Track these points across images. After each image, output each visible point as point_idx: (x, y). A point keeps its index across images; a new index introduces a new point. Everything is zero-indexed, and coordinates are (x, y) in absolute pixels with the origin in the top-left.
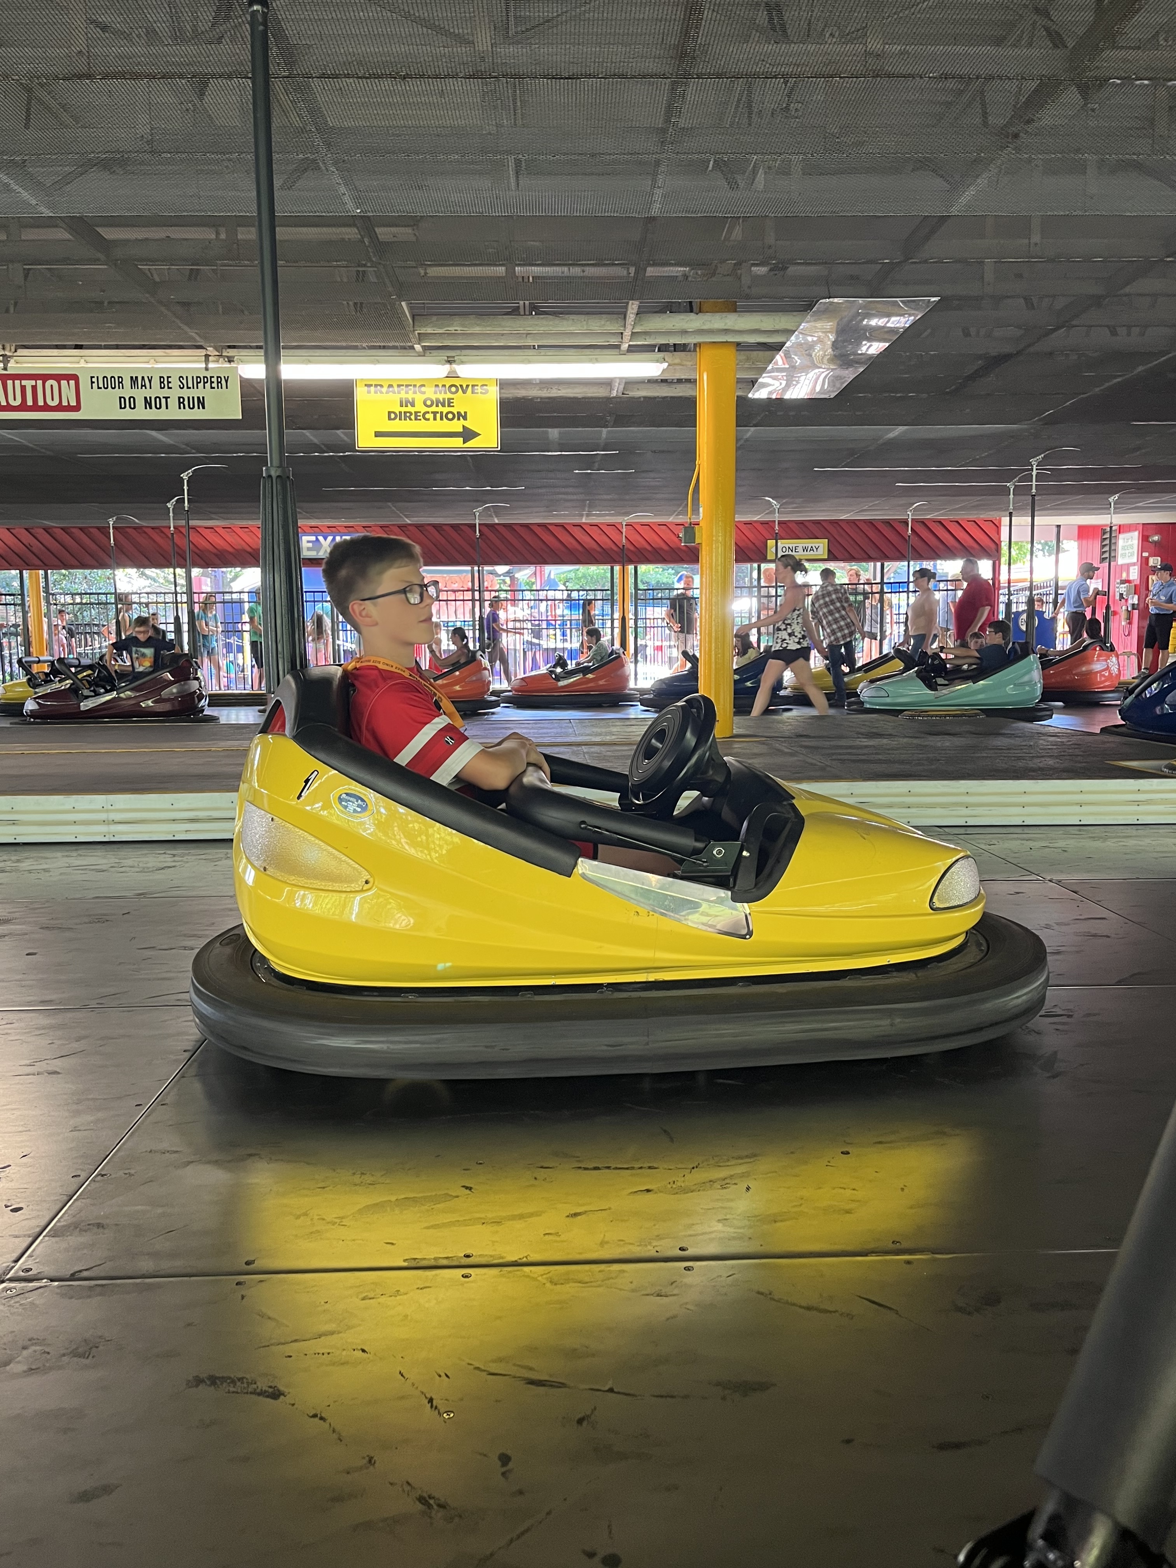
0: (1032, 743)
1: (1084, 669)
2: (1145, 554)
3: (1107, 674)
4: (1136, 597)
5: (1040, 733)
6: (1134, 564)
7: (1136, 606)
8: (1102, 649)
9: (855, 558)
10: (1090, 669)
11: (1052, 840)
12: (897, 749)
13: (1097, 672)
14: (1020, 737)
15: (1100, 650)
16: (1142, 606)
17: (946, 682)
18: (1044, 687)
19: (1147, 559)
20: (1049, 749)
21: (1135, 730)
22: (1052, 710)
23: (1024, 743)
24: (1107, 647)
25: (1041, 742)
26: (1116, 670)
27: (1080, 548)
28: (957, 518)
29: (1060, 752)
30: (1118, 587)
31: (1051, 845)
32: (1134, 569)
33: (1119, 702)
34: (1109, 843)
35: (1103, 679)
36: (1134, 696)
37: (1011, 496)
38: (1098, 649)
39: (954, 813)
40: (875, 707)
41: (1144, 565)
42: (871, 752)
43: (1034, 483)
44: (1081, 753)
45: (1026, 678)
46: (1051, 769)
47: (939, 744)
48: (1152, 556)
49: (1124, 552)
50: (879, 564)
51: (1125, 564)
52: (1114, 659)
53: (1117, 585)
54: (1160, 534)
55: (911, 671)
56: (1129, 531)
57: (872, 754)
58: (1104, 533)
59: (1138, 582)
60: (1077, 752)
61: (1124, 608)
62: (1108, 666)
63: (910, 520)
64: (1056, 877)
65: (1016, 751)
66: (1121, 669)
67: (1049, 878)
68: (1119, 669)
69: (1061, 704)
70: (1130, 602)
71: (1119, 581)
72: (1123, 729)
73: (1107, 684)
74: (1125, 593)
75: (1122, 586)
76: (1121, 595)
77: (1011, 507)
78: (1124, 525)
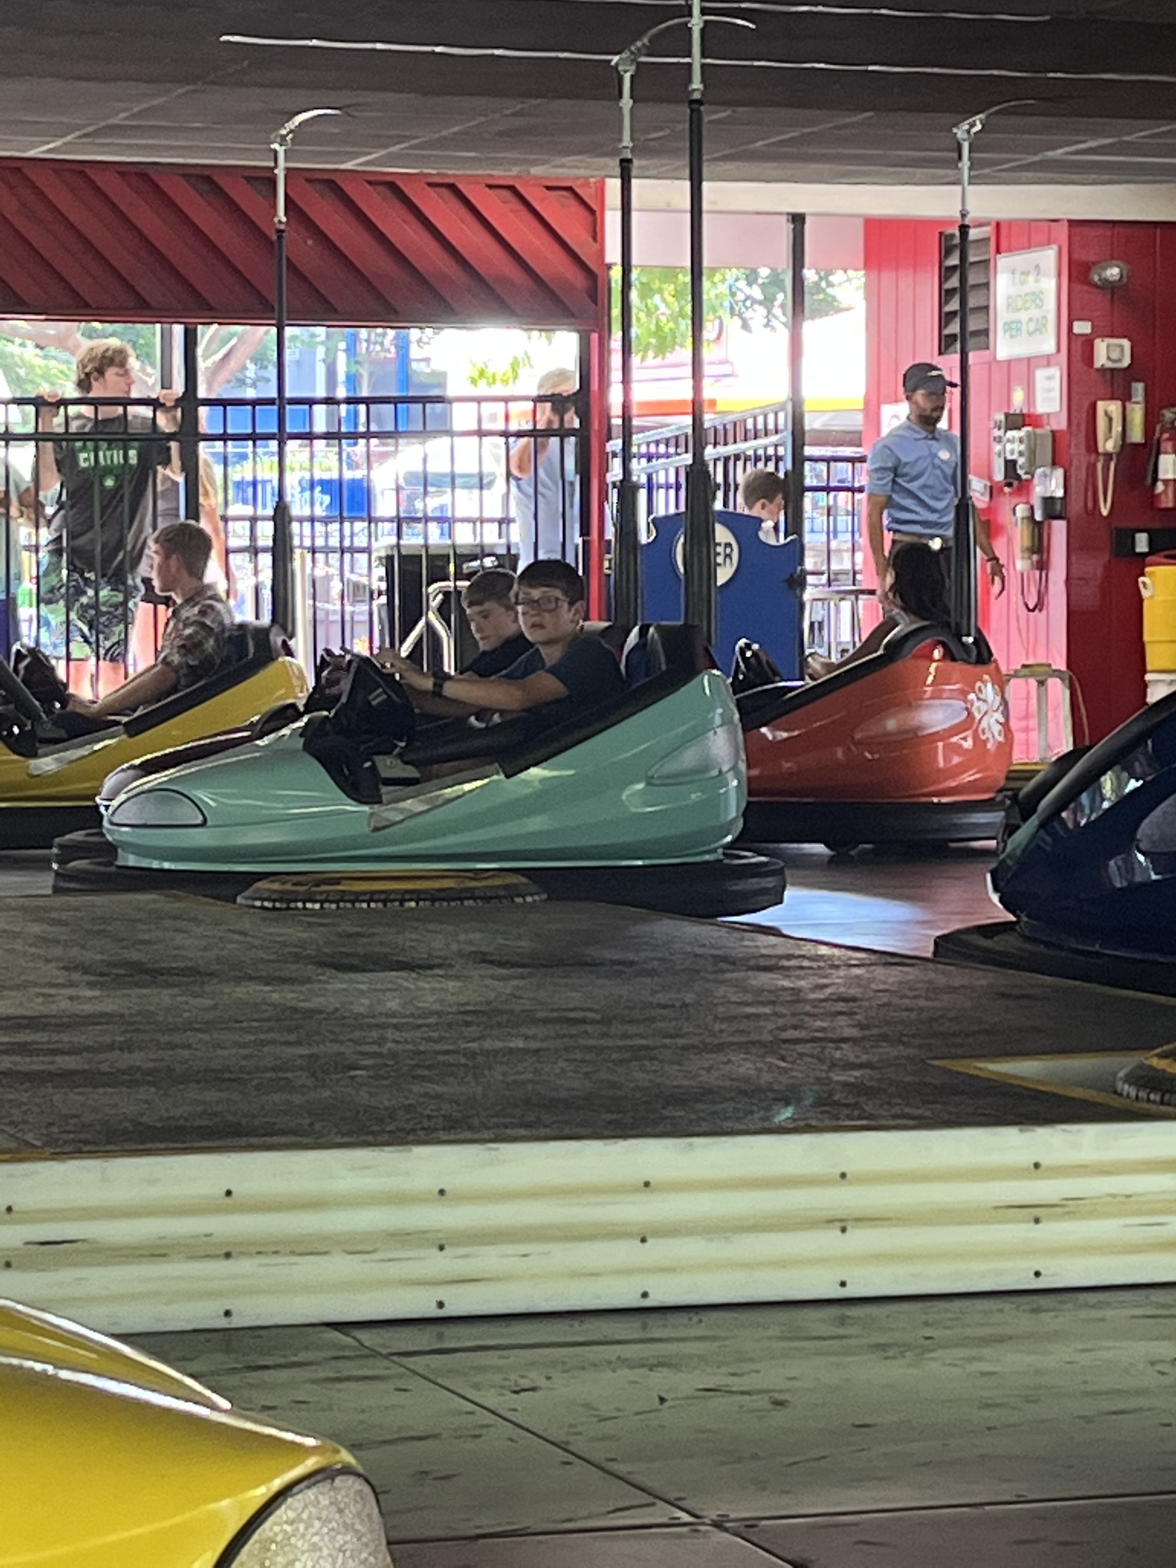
0: (689, 998)
1: (891, 724)
2: (1082, 328)
3: (968, 744)
4: (1059, 473)
5: (725, 959)
6: (1048, 361)
7: (1058, 507)
8: (949, 656)
9: (87, 306)
10: (915, 723)
11: (740, 1360)
12: (208, 1026)
13: (936, 737)
14: (652, 973)
15: (944, 658)
16: (1076, 507)
17: (411, 772)
18: (753, 788)
19: (1088, 343)
20: (748, 1017)
21: (1047, 944)
22: (780, 872)
23: (662, 998)
24: (964, 645)
25: (721, 991)
26: (997, 728)
27: (873, 296)
28: (452, 172)
29: (784, 1029)
30: (999, 440)
31: (737, 1383)
32: (1049, 378)
33: (993, 843)
34: (934, 1365)
35: (956, 760)
36: (1033, 822)
37: (626, 102)
38: (937, 654)
39: (394, 1270)
40: (155, 865)
41: (1079, 365)
42: (107, 1039)
43: (696, 60)
44: (854, 1032)
45: (689, 758)
46: (743, 1093)
47: (361, 1005)
48: (1104, 336)
49: (1013, 316)
50: (178, 330)
51: (1019, 360)
52: (989, 691)
53: (997, 433)
54: (1128, 262)
55: (285, 731)
56: (1029, 245)
57: (111, 1047)
58: (948, 252)
59: (1061, 423)
60: (845, 1028)
61: (1021, 510)
62: (970, 714)
63: (280, 173)
64: (740, 1511)
65: (631, 1029)
66: (1013, 724)
67: (713, 1515)
68: (1006, 725)
69: (819, 848)
70: (1039, 491)
71: (1001, 417)
72: (1009, 943)
73: (968, 777)
74: (1021, 461)
75: (1011, 434)
76: (1011, 465)
77: (627, 142)
78: (1010, 223)
